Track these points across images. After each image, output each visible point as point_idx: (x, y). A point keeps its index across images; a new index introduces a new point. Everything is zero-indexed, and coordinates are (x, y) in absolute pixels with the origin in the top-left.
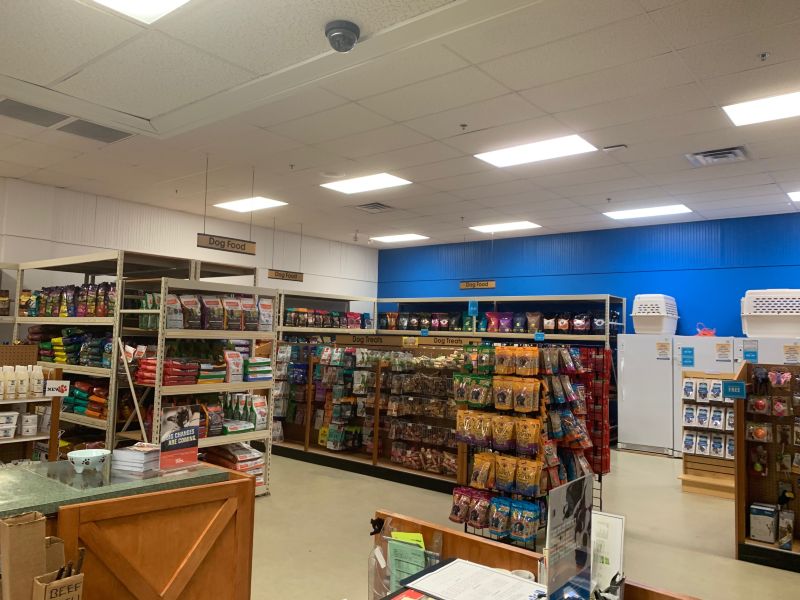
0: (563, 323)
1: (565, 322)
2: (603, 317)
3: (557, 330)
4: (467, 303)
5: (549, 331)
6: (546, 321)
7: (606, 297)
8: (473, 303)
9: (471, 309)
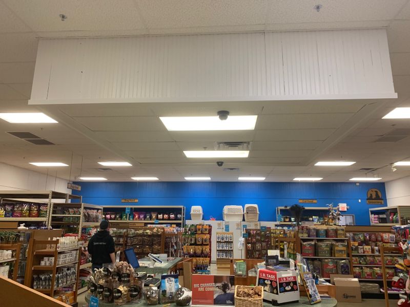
0: (166, 216)
1: (167, 216)
2: (181, 214)
3: (163, 219)
4: (125, 208)
5: (160, 220)
6: (159, 216)
7: (182, 207)
8: (128, 208)
9: (127, 211)
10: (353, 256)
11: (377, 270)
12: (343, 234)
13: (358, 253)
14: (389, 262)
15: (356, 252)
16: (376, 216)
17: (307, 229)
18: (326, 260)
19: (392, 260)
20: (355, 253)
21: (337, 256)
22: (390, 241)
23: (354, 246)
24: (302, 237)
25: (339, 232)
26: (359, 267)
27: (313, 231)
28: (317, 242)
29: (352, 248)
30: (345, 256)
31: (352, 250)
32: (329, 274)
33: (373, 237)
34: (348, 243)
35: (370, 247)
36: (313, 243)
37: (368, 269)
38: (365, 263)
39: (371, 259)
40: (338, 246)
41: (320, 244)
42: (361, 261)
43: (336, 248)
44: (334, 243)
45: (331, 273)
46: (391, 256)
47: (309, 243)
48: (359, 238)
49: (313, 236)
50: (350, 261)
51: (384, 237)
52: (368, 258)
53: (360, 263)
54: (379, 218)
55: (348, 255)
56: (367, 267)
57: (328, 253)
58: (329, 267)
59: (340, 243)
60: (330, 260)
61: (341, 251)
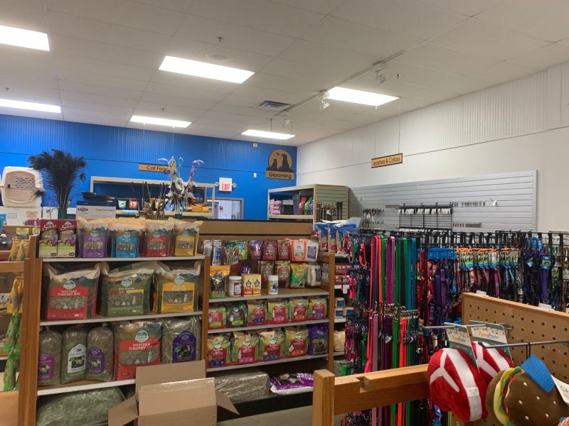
10: (212, 305)
11: (270, 338)
12: (193, 246)
13: (227, 295)
14: (299, 313)
15: (223, 293)
16: (278, 202)
17: (75, 230)
18: (131, 326)
19: (306, 308)
20: (218, 297)
21: (167, 309)
22: (307, 259)
23: (220, 276)
24: (53, 255)
25: (180, 239)
26: (224, 334)
27: (95, 235)
28: (106, 272)
29: (212, 281)
30: (189, 309)
31: (213, 288)
32: (134, 366)
33: (270, 250)
34: (202, 269)
35: (259, 277)
36: (91, 274)
37: (248, 338)
38: (241, 323)
39: (258, 308)
40: (171, 281)
41: (116, 275)
42: (232, 319)
43: (167, 287)
44: (162, 271)
45: (140, 365)
46: (305, 298)
47: (77, 274)
48: (237, 254)
49: (94, 252)
50: (201, 321)
51: (295, 248)
52: (251, 307)
53: (229, 325)
54: (282, 206)
55: (199, 304)
56: (245, 332)
57: (138, 303)
58: (135, 347)
59: (179, 272)
60: (141, 324)
61: (180, 295)
